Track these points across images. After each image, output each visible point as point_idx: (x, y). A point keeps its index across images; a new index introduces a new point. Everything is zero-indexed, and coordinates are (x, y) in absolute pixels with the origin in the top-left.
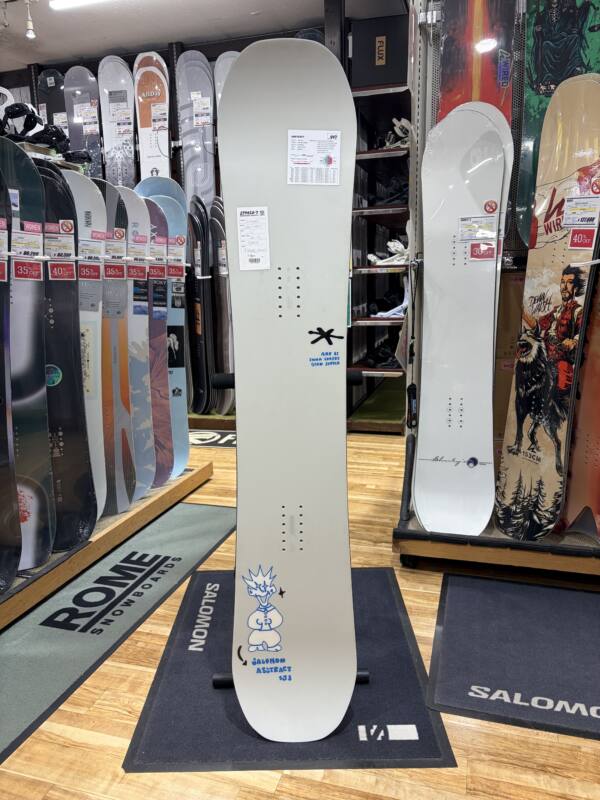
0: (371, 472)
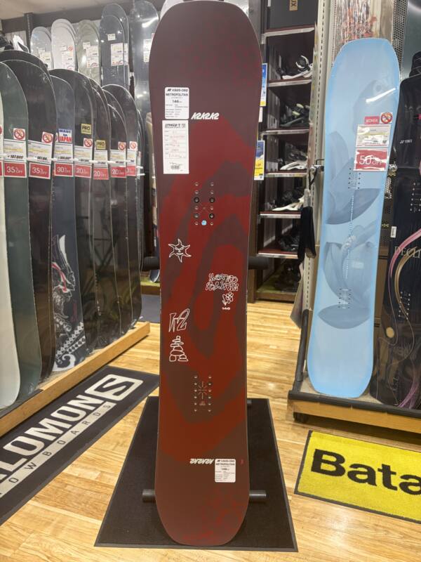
0: (273, 335)
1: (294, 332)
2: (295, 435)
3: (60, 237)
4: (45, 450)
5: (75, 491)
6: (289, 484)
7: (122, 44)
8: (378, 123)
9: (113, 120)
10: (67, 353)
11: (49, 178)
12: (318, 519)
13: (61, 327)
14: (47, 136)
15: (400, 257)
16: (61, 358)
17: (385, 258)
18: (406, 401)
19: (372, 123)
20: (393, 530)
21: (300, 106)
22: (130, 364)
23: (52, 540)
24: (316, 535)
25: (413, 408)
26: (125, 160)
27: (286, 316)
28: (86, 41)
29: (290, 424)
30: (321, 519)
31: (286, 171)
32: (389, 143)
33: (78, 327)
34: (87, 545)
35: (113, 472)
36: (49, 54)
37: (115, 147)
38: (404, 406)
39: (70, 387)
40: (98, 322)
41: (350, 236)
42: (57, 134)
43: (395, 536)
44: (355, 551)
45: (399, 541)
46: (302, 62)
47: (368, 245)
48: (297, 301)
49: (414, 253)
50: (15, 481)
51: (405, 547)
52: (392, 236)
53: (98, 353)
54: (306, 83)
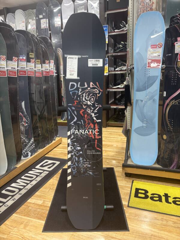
0: (115, 140)
1: (123, 139)
2: (126, 182)
3: (22, 102)
4: (19, 193)
5: (33, 209)
6: (125, 203)
7: (45, 19)
8: (156, 48)
9: (43, 51)
10: (27, 151)
11: (17, 77)
12: (137, 217)
13: (24, 140)
14: (15, 58)
15: (168, 105)
16: (24, 154)
17: (161, 105)
18: (172, 166)
19: (154, 48)
20: (169, 220)
21: (122, 42)
22: (54, 155)
23: (24, 230)
24: (137, 224)
25: (176, 169)
26: (48, 68)
27: (120, 133)
28: (30, 19)
29: (123, 178)
30: (138, 217)
31: (117, 71)
32: (161, 56)
33: (32, 140)
34: (39, 232)
35: (49, 201)
36: (14, 25)
37: (44, 63)
38: (172, 168)
39: (29, 166)
40: (40, 138)
41: (146, 96)
42: (19, 58)
43: (170, 223)
44: (154, 230)
45: (172, 225)
46: (122, 24)
47: (154, 100)
48: (124, 126)
49: (174, 103)
50: (7, 206)
51: (175, 227)
52: (164, 96)
53: (40, 151)
54: (125, 33)
